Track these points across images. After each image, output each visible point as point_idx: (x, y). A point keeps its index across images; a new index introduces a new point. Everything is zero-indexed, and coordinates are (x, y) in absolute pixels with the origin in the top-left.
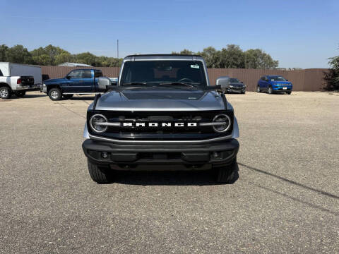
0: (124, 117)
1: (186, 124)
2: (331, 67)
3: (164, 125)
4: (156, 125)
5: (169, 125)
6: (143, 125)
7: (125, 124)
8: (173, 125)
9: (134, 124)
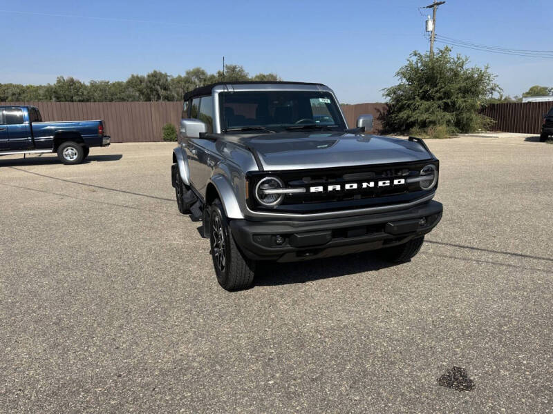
0: (309, 178)
1: (392, 182)
2: (388, 100)
3: (365, 185)
4: (355, 186)
5: (372, 184)
6: (338, 187)
7: (313, 189)
8: (376, 184)
9: (325, 188)
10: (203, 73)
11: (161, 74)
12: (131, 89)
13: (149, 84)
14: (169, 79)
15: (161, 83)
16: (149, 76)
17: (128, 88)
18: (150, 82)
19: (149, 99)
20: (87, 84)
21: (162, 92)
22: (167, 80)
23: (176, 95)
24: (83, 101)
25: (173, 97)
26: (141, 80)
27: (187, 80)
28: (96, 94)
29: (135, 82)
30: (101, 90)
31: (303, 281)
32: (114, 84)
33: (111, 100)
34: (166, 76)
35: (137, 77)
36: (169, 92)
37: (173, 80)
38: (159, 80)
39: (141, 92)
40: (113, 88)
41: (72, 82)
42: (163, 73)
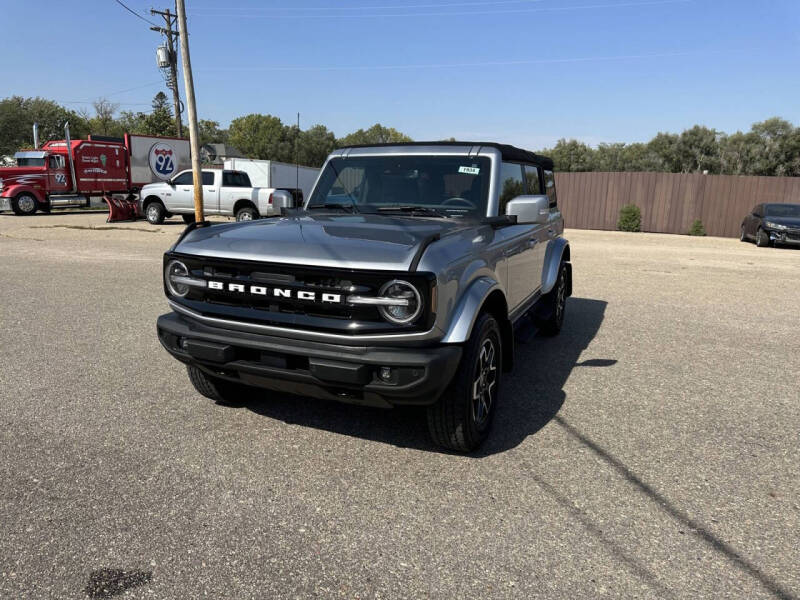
0: (211, 270)
1: (319, 296)
3: (277, 292)
4: (263, 291)
5: (287, 293)
6: (241, 288)
7: (211, 284)
8: (294, 294)
9: (226, 286)
10: (785, 126)
11: (705, 131)
12: (652, 155)
13: (682, 147)
14: (718, 139)
15: (702, 144)
16: (685, 134)
17: (648, 152)
18: (684, 143)
19: (677, 169)
20: (594, 147)
21: (702, 158)
22: (714, 140)
23: (725, 163)
24: (583, 170)
25: (720, 166)
26: (671, 141)
27: (752, 139)
28: (602, 162)
29: (661, 144)
30: (611, 156)
31: (290, 421)
32: (630, 148)
33: (623, 169)
34: (713, 133)
35: (667, 137)
36: (713, 158)
37: (725, 140)
38: (701, 140)
39: (668, 158)
40: (627, 154)
41: (574, 145)
42: (710, 128)
